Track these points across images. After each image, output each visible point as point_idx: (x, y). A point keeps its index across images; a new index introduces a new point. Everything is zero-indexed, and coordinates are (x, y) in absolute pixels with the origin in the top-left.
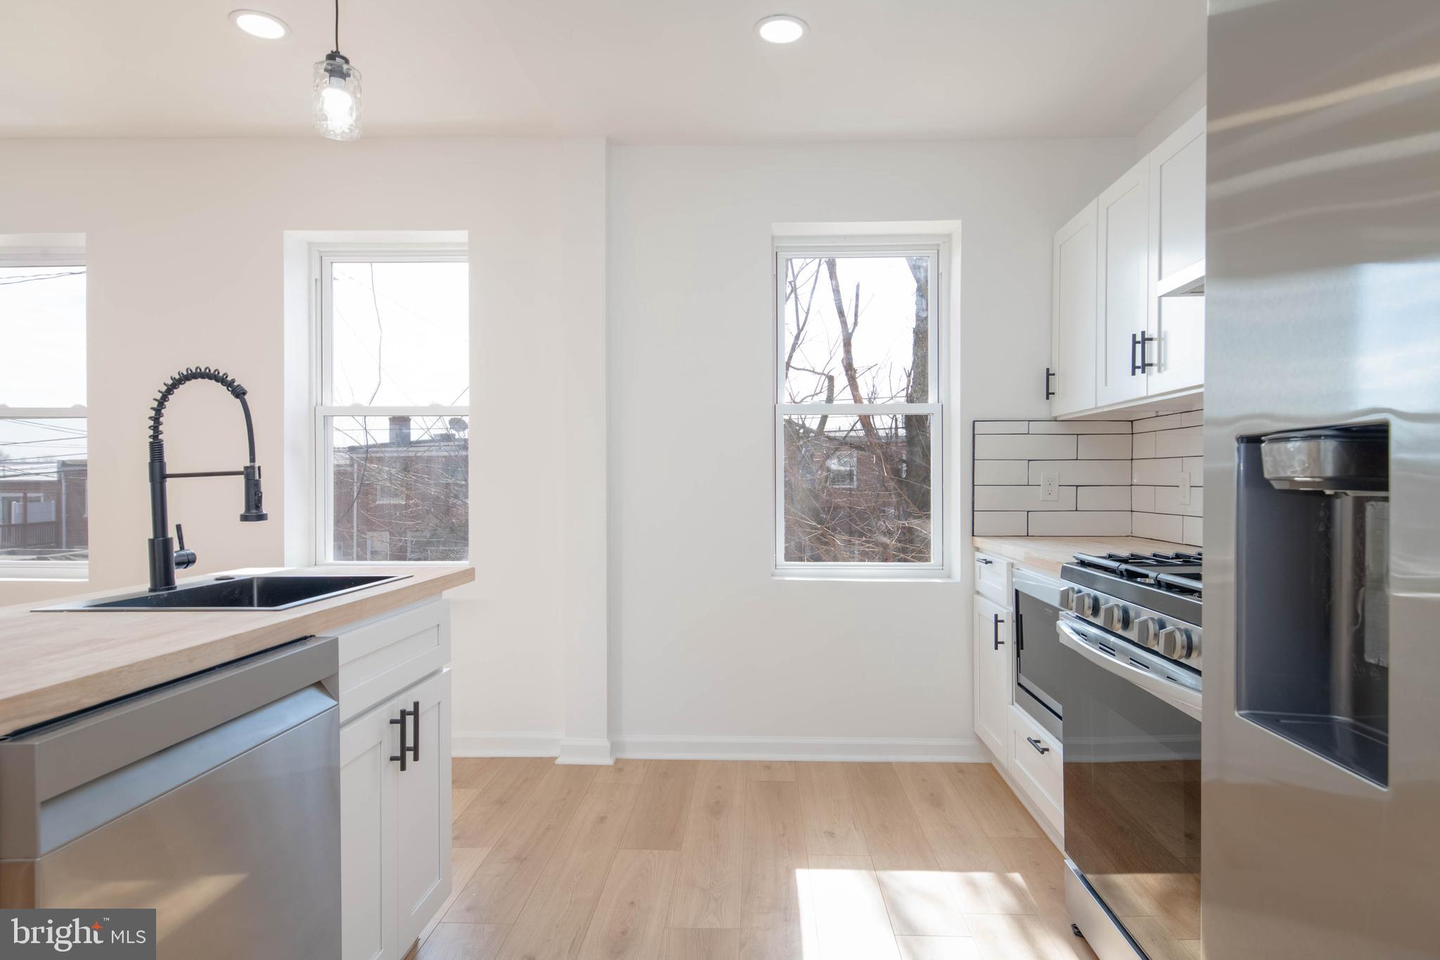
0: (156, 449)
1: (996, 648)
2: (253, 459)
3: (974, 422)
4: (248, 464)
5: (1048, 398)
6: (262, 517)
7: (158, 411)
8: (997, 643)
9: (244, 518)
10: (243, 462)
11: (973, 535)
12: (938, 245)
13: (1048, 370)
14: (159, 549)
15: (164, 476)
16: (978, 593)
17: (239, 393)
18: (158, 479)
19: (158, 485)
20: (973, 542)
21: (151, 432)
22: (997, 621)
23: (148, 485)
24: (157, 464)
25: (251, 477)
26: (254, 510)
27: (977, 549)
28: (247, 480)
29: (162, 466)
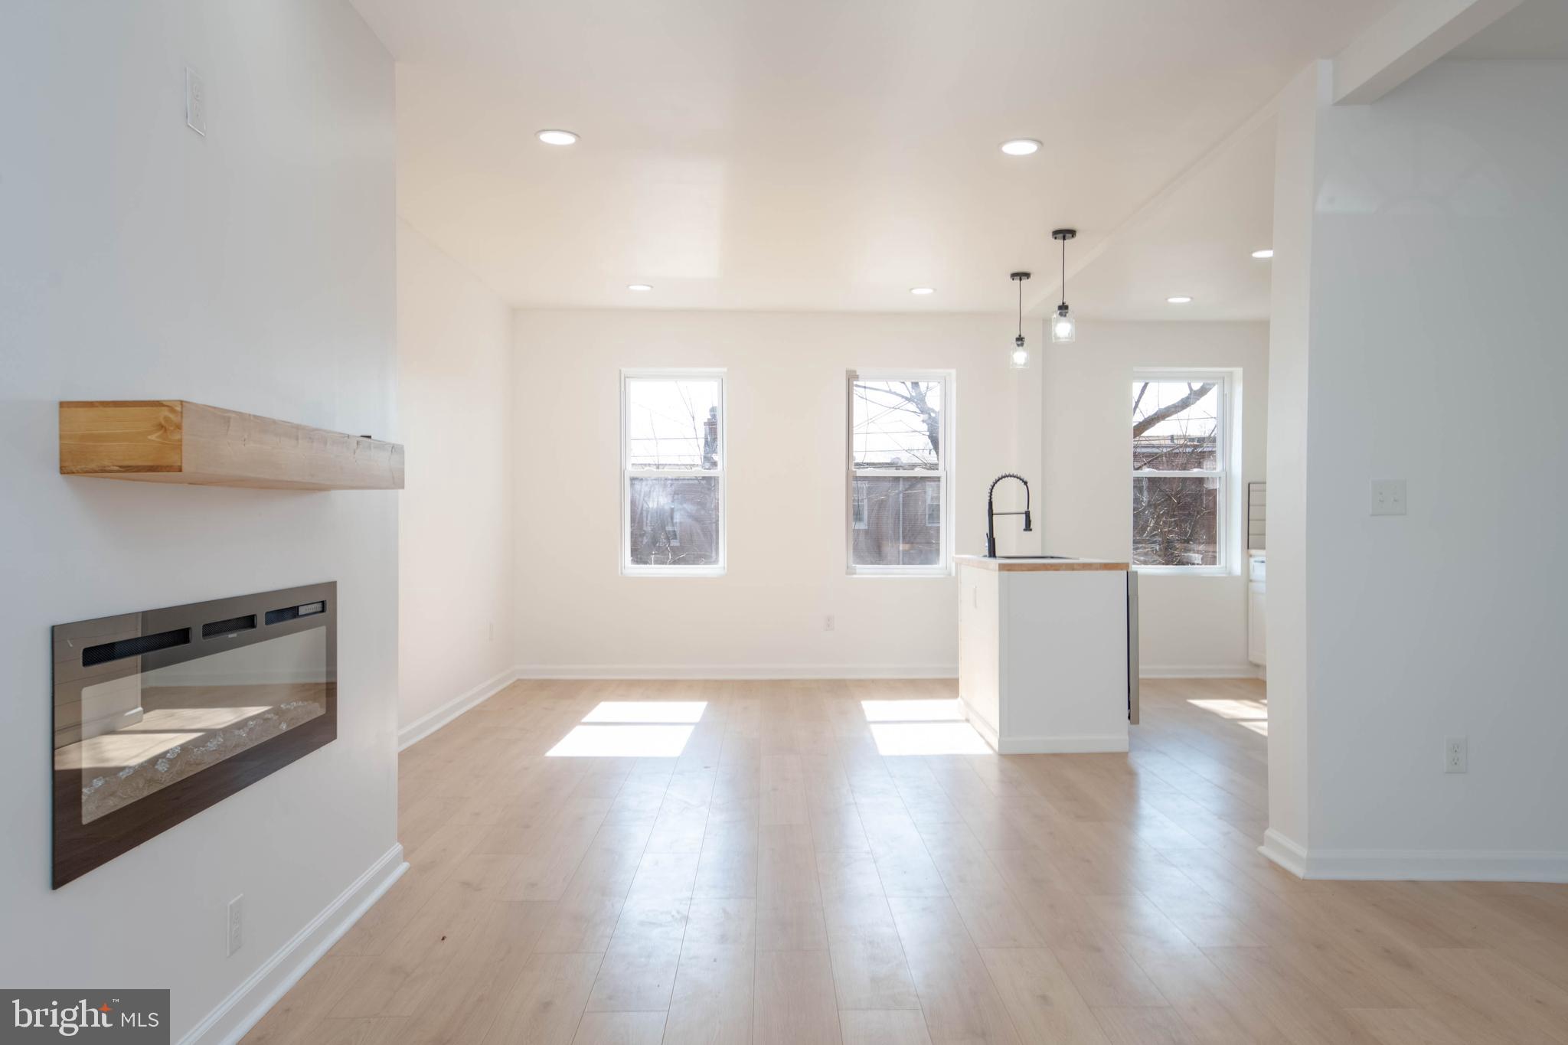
0: (990, 504)
2: (1028, 508)
3: (1249, 484)
7: (991, 490)
9: (1025, 530)
10: (1025, 509)
11: (1248, 548)
12: (1223, 377)
14: (992, 542)
15: (993, 514)
16: (1251, 581)
17: (1026, 483)
18: (991, 516)
19: (991, 518)
20: (1248, 552)
21: (989, 498)
24: (990, 509)
25: (1027, 514)
26: (1028, 527)
27: (1251, 556)
28: (1026, 516)
29: (992, 511)
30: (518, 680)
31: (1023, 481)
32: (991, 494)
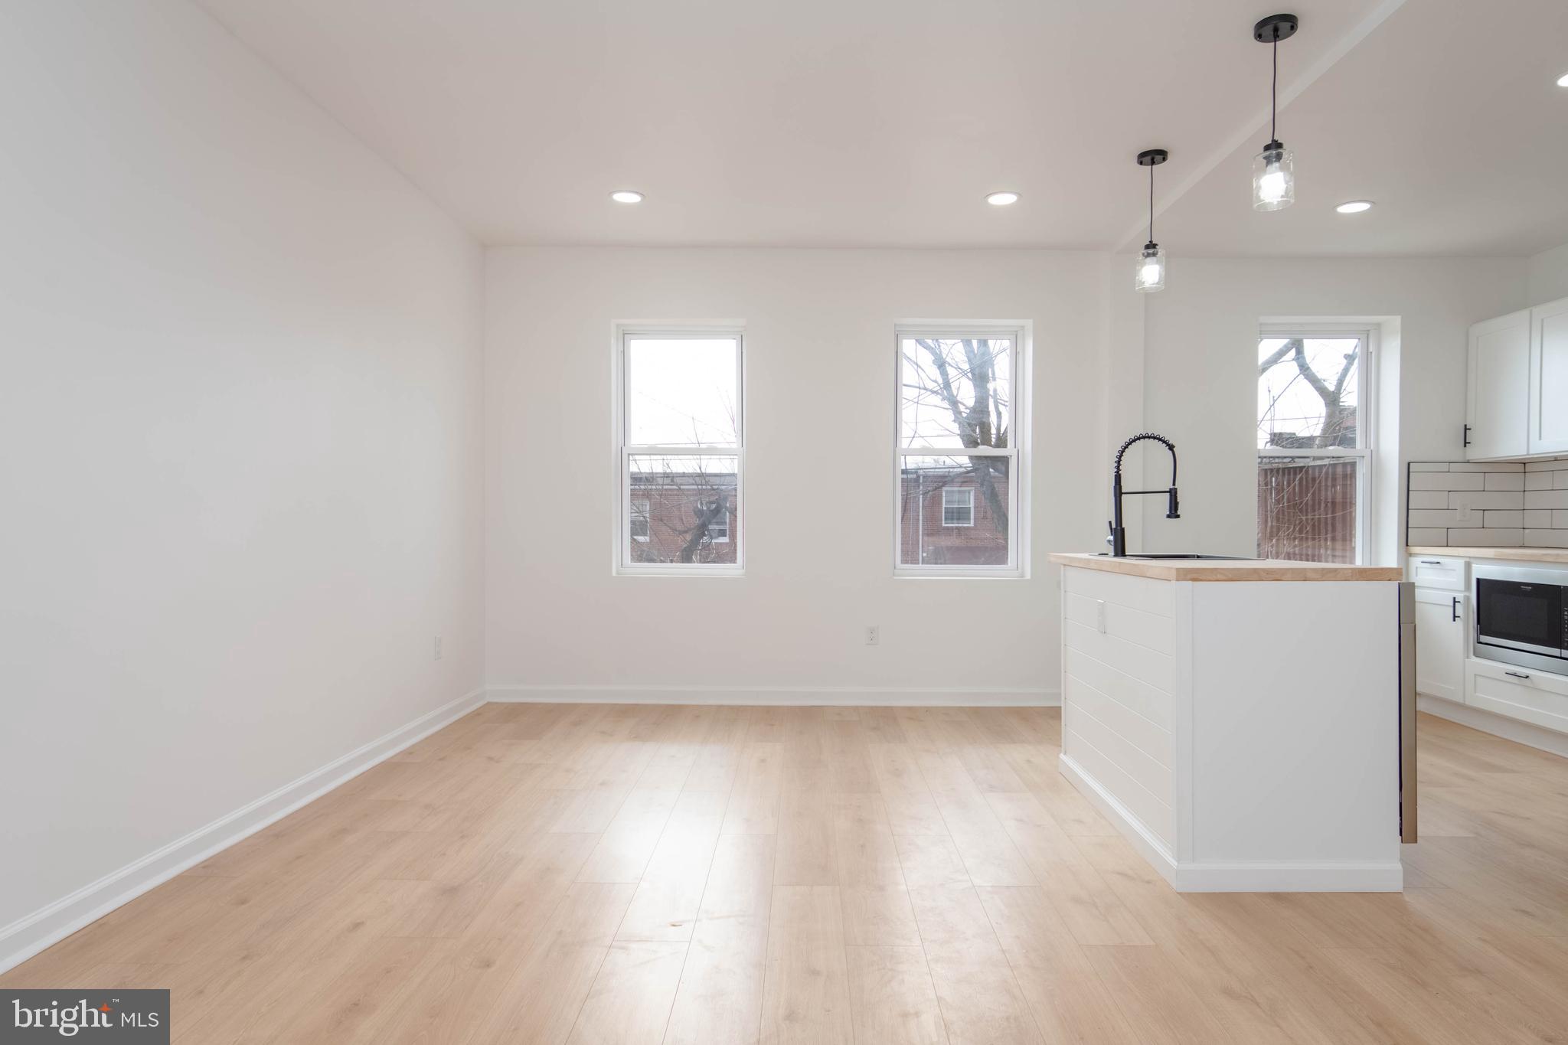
0: (1118, 478)
1: (1454, 620)
2: (1174, 484)
3: (1409, 464)
4: (1172, 487)
5: (1465, 446)
6: (1178, 516)
7: (1120, 457)
8: (1455, 617)
9: (1169, 516)
10: (1169, 486)
11: (1407, 545)
12: (1368, 331)
13: (1466, 426)
14: (1119, 534)
15: (1121, 493)
17: (1171, 447)
18: (1118, 495)
19: (1118, 499)
20: (1407, 551)
21: (1116, 470)
22: (1455, 602)
23: (1114, 498)
24: (1118, 486)
25: (1173, 494)
26: (1174, 512)
27: (1411, 555)
28: (1171, 495)
29: (1120, 487)
30: (488, 703)
31: (1168, 445)
32: (1119, 463)
